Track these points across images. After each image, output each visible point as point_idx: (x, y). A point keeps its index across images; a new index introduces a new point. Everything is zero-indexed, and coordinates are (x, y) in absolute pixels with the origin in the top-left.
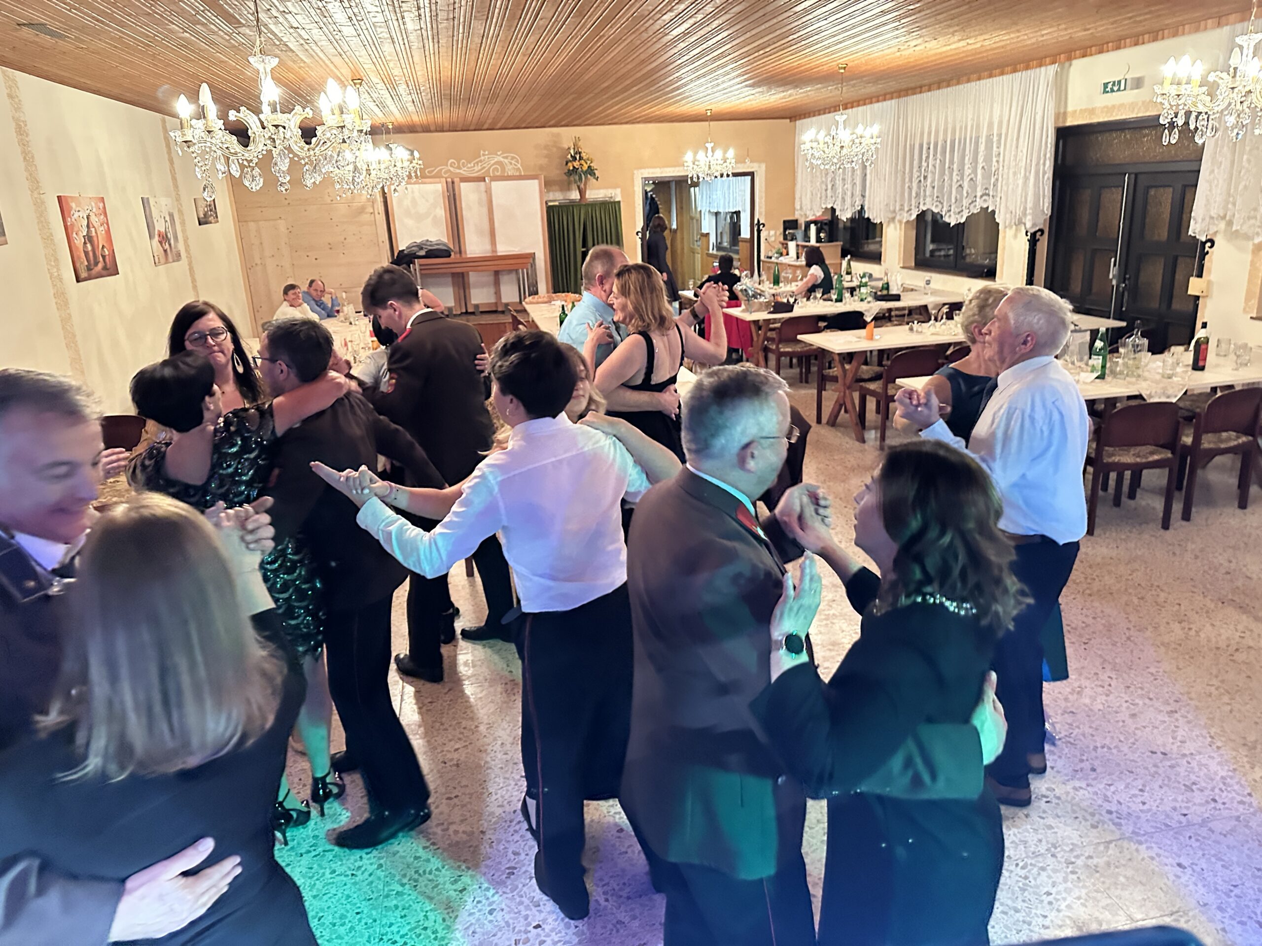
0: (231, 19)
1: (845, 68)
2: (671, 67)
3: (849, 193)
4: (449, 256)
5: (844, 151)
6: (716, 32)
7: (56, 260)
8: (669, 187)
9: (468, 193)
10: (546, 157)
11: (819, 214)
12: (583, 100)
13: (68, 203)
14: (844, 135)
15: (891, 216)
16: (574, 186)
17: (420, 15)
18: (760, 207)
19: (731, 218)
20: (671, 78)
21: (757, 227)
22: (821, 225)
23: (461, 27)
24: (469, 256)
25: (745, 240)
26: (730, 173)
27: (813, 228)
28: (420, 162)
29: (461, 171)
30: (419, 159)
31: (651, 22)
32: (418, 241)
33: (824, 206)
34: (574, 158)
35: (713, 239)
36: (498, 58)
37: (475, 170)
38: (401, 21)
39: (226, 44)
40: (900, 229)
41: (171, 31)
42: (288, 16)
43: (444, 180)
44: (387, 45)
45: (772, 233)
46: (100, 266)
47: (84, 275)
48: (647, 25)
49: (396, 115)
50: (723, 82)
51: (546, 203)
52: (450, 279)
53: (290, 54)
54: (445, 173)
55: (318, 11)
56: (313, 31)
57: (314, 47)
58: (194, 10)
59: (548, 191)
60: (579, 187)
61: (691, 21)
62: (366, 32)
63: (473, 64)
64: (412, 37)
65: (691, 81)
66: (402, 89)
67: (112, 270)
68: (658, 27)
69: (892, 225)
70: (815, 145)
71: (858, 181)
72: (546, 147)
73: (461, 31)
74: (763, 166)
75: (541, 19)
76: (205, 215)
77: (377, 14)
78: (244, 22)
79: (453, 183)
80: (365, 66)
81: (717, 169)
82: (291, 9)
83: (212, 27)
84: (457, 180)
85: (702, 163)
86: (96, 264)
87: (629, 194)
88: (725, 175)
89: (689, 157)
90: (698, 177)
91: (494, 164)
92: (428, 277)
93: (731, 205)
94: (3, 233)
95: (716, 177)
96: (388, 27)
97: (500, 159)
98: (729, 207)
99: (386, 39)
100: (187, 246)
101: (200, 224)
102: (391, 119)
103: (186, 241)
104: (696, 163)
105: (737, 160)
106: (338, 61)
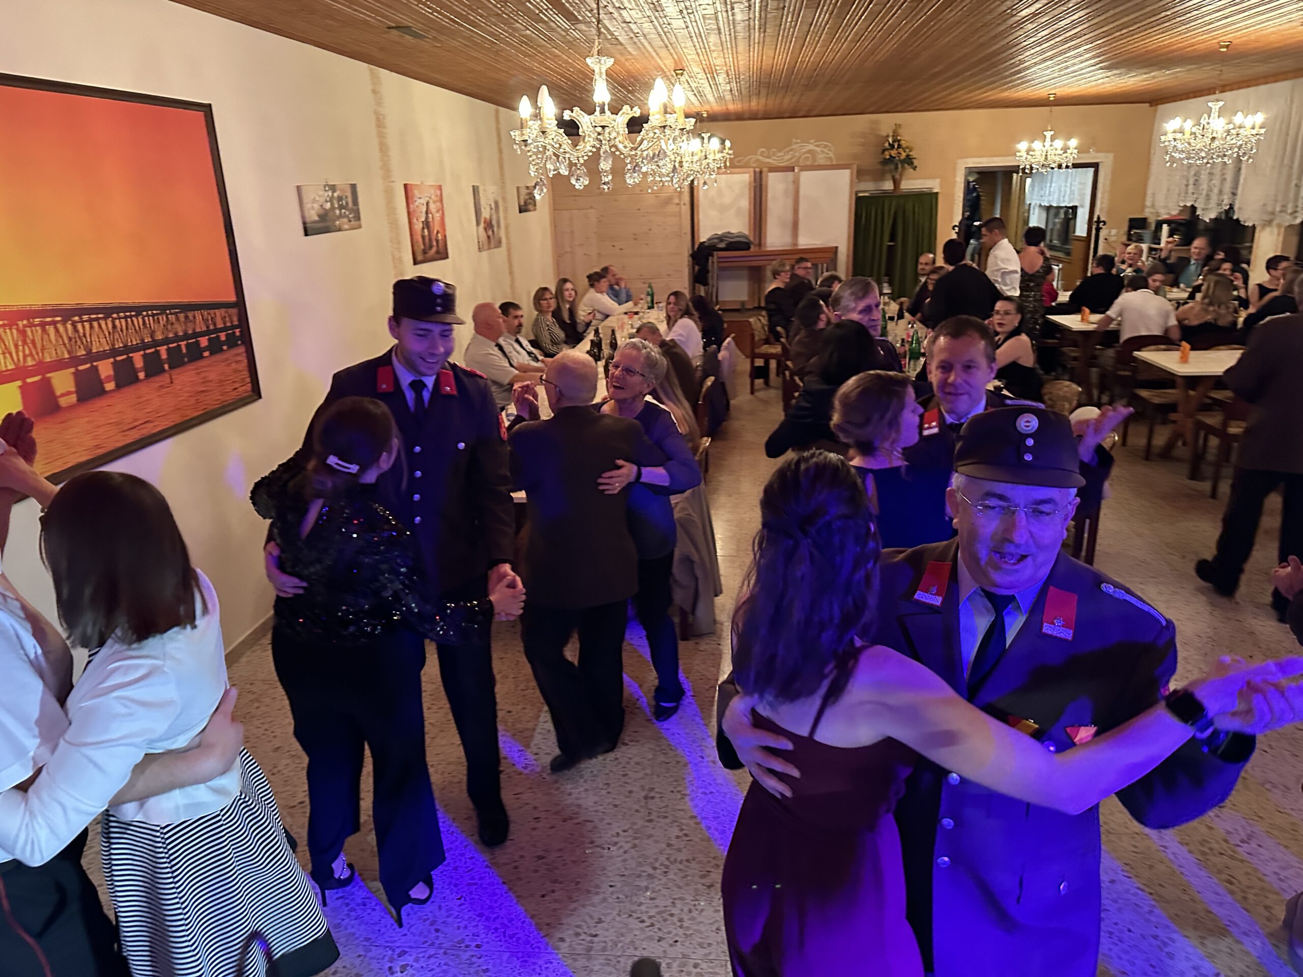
0: (570, 17)
1: (1227, 46)
2: (1015, 49)
3: (1216, 191)
4: (748, 248)
5: (1216, 143)
7: (399, 243)
8: (995, 178)
9: (776, 184)
10: (862, 144)
11: (1174, 213)
12: (909, 86)
13: (412, 191)
14: (1218, 125)
15: (1267, 218)
16: (889, 176)
17: (750, 6)
18: (1102, 203)
19: (1066, 213)
20: (1013, 61)
21: (1095, 224)
22: (1175, 226)
23: (790, 16)
24: (768, 249)
25: (1079, 239)
26: (1070, 164)
27: (1165, 228)
28: (731, 152)
29: (771, 161)
30: (730, 149)
32: (720, 233)
33: (1182, 204)
34: (892, 146)
36: (825, 45)
37: (783, 159)
38: (730, 13)
39: (562, 39)
40: (1279, 235)
41: (516, 30)
42: (624, 13)
43: (752, 170)
44: (712, 36)
45: (1114, 232)
46: (434, 249)
47: (420, 257)
49: (712, 103)
50: (1074, 64)
51: (856, 194)
52: (746, 273)
53: (619, 47)
54: (753, 163)
55: (652, 6)
56: (644, 25)
57: (643, 40)
58: (538, 9)
59: (860, 182)
60: (893, 177)
62: (694, 24)
64: (739, 28)
65: (1036, 64)
66: (721, 79)
67: (443, 255)
68: (1005, 8)
69: (1268, 229)
70: (1179, 136)
71: (1229, 177)
72: (863, 135)
73: (789, 20)
74: (1111, 156)
76: (525, 203)
77: (707, 7)
79: (761, 172)
80: (689, 57)
81: (1054, 159)
83: (552, 24)
84: (765, 170)
85: (1037, 153)
86: (431, 247)
87: (949, 185)
88: (1064, 165)
89: (1023, 146)
90: (1032, 168)
91: (805, 153)
92: (727, 270)
93: (1067, 198)
94: (358, 218)
95: (1052, 168)
96: (717, 19)
97: (811, 147)
98: (1064, 201)
99: (714, 30)
100: (507, 233)
101: (520, 212)
102: (707, 107)
103: (507, 228)
104: (1031, 153)
105: (1081, 150)
106: (663, 53)
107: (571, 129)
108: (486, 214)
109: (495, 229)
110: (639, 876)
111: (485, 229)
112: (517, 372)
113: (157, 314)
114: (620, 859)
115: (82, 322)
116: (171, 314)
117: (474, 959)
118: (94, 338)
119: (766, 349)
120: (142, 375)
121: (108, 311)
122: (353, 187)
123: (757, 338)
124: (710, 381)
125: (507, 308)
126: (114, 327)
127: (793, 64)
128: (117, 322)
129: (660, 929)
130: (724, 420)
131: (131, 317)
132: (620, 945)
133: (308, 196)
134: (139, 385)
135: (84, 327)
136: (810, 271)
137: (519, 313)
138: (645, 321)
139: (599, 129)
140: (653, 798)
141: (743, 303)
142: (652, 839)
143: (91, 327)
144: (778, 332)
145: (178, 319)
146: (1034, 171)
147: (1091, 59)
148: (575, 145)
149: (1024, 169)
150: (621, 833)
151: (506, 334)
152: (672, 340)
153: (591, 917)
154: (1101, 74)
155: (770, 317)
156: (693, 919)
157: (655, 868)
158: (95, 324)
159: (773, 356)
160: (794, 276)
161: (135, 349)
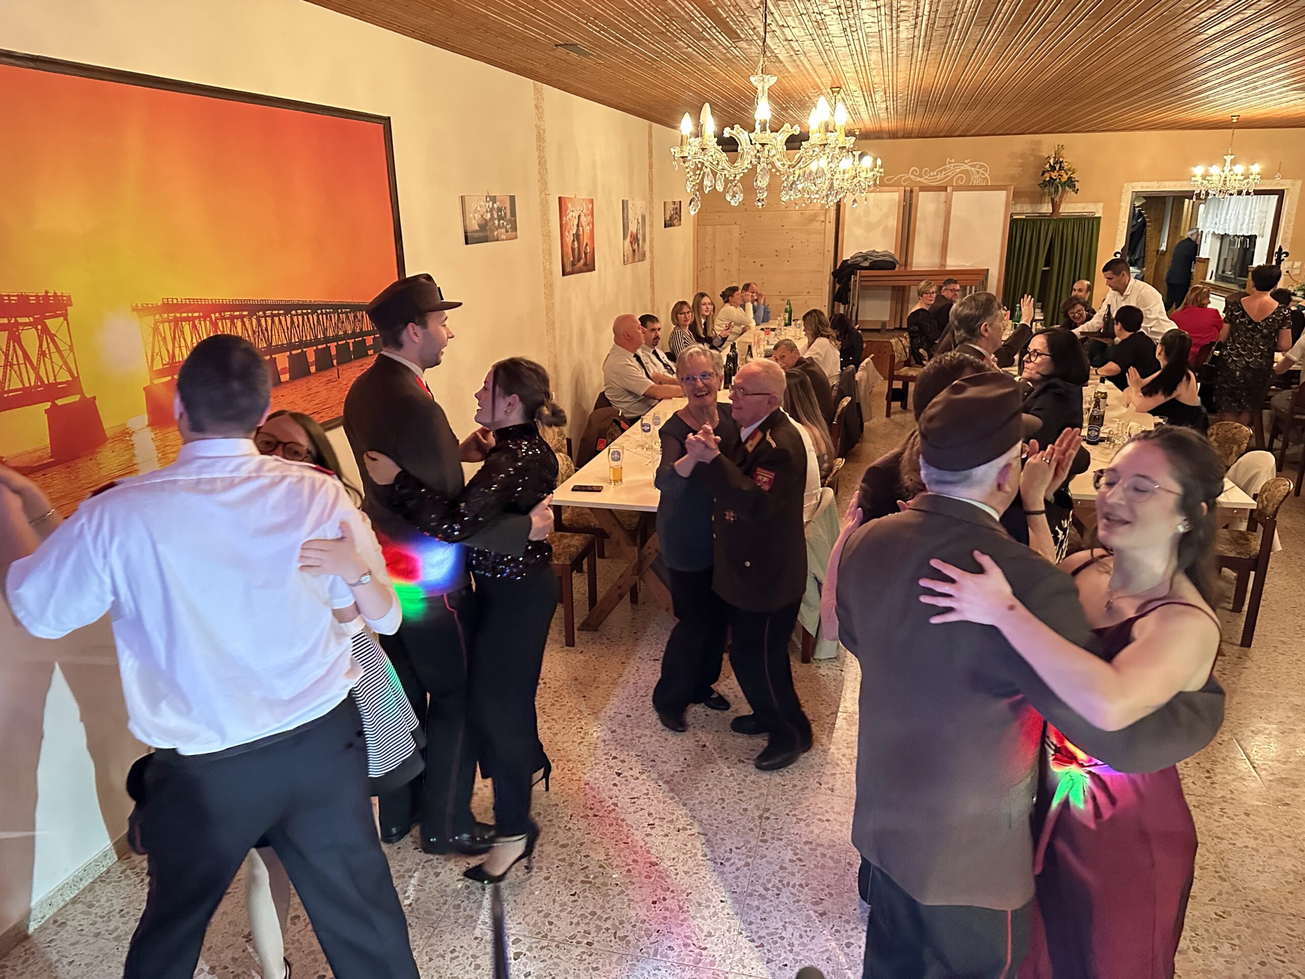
0: (733, 35)
2: (1198, 69)
4: (894, 268)
6: (1268, 28)
7: (550, 254)
8: (1165, 203)
9: (927, 203)
10: (1021, 165)
12: (1077, 106)
13: (566, 204)
16: (1048, 199)
17: (916, 24)
18: (1285, 233)
19: (1242, 243)
20: (1194, 81)
21: (1275, 254)
23: (957, 33)
24: (914, 269)
26: (1251, 191)
28: (881, 170)
29: (922, 180)
30: (881, 167)
31: (1184, 20)
32: (864, 251)
34: (1053, 168)
35: (1212, 266)
36: (989, 65)
37: (937, 178)
38: (895, 31)
39: (722, 57)
41: (677, 47)
42: (786, 31)
43: (902, 188)
44: (874, 54)
45: (1297, 264)
46: (582, 261)
47: (568, 269)
48: (1177, 24)
49: (867, 121)
50: (1264, 85)
51: (1011, 217)
52: (889, 292)
53: (778, 65)
54: (904, 181)
55: (815, 24)
56: (805, 43)
57: (802, 57)
58: (702, 27)
59: (1015, 203)
60: (1052, 200)
61: (1237, 18)
62: (856, 42)
63: (960, 70)
64: (902, 46)
65: (1220, 84)
66: (878, 97)
67: (590, 267)
68: (1192, 26)
72: (1022, 156)
73: (956, 38)
74: (1299, 183)
75: (1049, 22)
76: (671, 218)
77: (872, 25)
78: (743, 36)
79: (911, 191)
80: (847, 75)
81: (1234, 185)
82: (791, 24)
83: (714, 42)
84: (916, 189)
85: (1215, 178)
86: (579, 259)
87: (1113, 209)
88: (1244, 192)
89: (1199, 170)
90: (1207, 194)
91: (959, 173)
92: (868, 289)
93: (1245, 227)
94: (515, 229)
95: (1231, 194)
96: (880, 37)
97: (967, 167)
98: (1241, 230)
99: (875, 48)
100: (652, 247)
101: (665, 227)
102: (861, 125)
103: (651, 242)
104: (1208, 178)
105: (1263, 176)
106: (822, 71)
107: (729, 145)
108: (633, 228)
109: (641, 242)
110: (751, 895)
111: (631, 243)
112: (653, 383)
113: (330, 313)
114: (733, 875)
115: (265, 317)
116: (342, 313)
117: (584, 956)
118: (275, 332)
119: (905, 371)
120: (313, 369)
121: (288, 308)
122: (512, 198)
123: (897, 360)
124: (846, 401)
125: (646, 319)
126: (292, 322)
127: (954, 83)
128: (295, 318)
129: (769, 951)
130: (858, 442)
131: (307, 314)
132: (728, 961)
133: (471, 205)
134: (311, 378)
135: (266, 321)
136: (957, 293)
137: (657, 326)
138: (782, 338)
139: (758, 147)
140: (768, 818)
141: (884, 324)
142: (765, 860)
143: (273, 322)
144: (920, 354)
145: (347, 318)
146: (1210, 197)
147: (1285, 78)
148: (733, 162)
149: (1198, 195)
150: (734, 849)
151: (643, 345)
152: (810, 358)
153: (701, 930)
154: (1294, 95)
155: (912, 338)
156: (804, 945)
157: (767, 889)
158: (276, 319)
159: (913, 379)
160: (940, 297)
161: (309, 344)
